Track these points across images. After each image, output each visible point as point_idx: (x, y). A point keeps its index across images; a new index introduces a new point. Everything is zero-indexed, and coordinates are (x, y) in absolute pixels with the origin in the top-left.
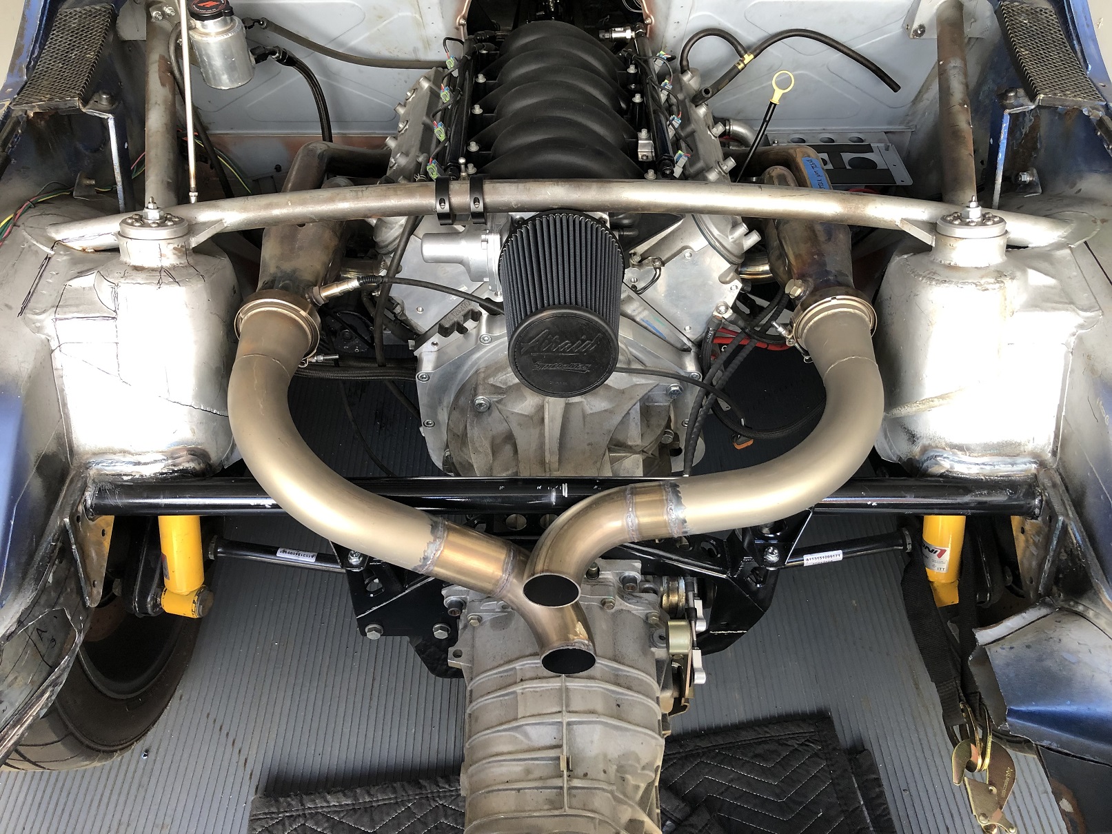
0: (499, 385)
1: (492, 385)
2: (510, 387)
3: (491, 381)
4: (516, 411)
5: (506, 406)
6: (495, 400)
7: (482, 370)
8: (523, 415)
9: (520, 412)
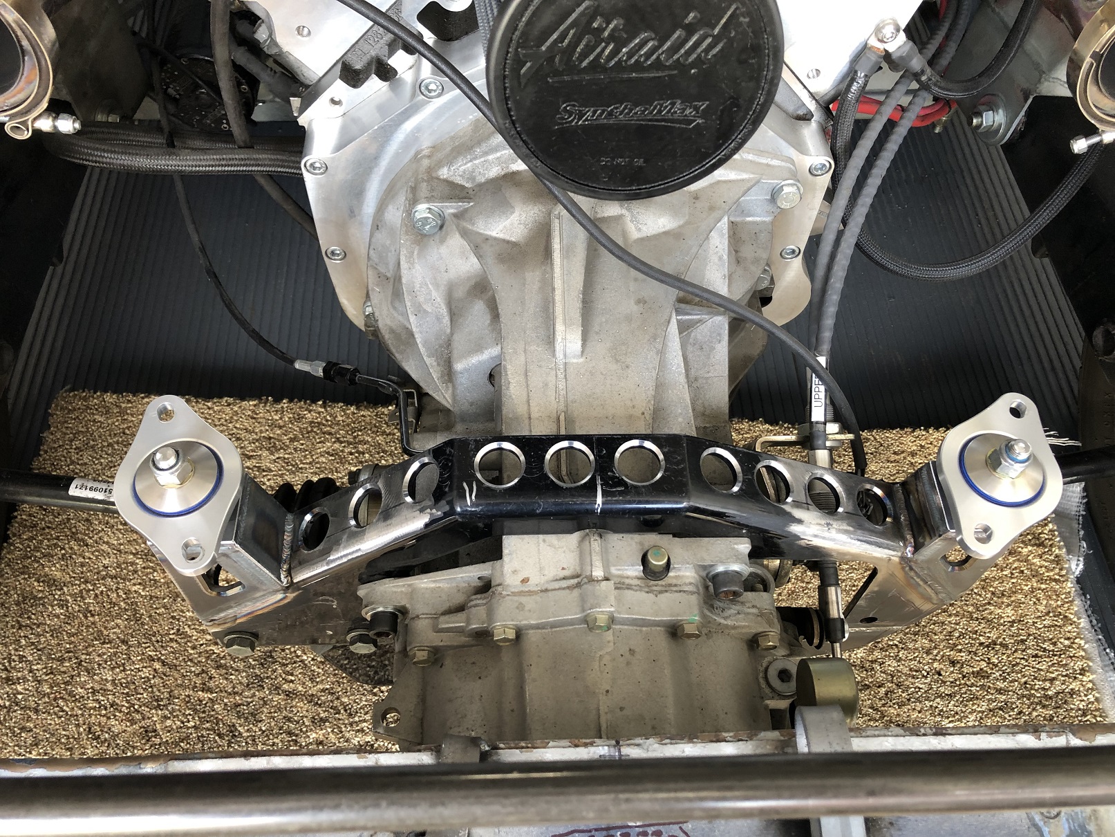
0: (459, 181)
1: (446, 181)
2: (480, 185)
3: (444, 173)
4: (494, 234)
5: (473, 224)
6: (452, 211)
7: (426, 152)
8: (508, 242)
9: (501, 236)
